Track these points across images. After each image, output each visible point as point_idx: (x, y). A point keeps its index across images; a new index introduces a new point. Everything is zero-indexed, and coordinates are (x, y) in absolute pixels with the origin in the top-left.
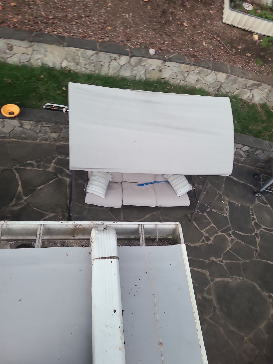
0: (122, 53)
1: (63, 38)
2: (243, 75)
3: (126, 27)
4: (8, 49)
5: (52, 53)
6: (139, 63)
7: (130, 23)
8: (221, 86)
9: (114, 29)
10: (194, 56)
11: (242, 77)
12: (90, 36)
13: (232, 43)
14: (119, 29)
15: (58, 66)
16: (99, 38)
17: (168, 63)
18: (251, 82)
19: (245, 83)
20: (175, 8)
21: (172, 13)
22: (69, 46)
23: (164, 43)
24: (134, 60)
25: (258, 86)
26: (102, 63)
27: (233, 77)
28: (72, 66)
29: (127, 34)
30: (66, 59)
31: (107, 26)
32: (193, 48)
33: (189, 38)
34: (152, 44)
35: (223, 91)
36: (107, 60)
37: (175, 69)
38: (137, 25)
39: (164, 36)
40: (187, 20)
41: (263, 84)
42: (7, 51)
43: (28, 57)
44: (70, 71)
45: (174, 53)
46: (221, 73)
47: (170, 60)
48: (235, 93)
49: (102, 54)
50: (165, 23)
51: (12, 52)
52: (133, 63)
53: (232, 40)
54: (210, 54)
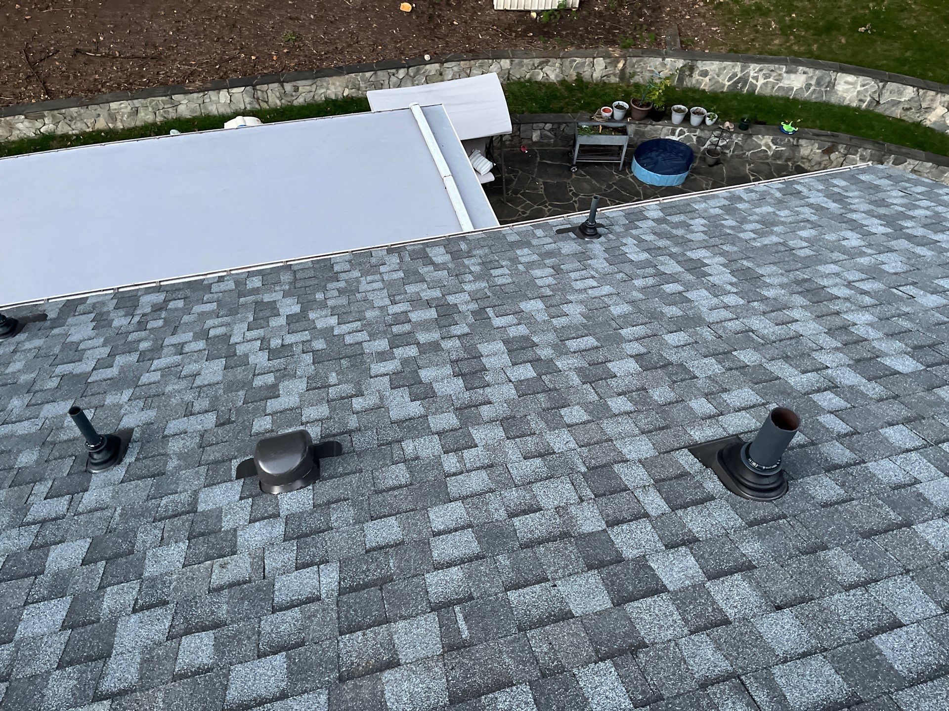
0: (398, 68)
1: (341, 68)
2: (527, 55)
3: (396, 43)
4: (295, 91)
5: (333, 84)
6: (417, 73)
7: (399, 38)
8: (509, 74)
9: (385, 47)
10: (471, 51)
11: (526, 58)
12: (364, 60)
13: (510, 28)
14: (390, 47)
15: (340, 96)
16: (374, 59)
17: (446, 65)
18: (537, 61)
19: (531, 63)
20: (441, 10)
21: (439, 16)
22: (348, 73)
23: (438, 47)
24: (412, 71)
25: (547, 62)
26: (382, 82)
27: (517, 61)
28: (353, 93)
29: (399, 48)
30: (347, 87)
31: (377, 47)
32: (469, 44)
33: (463, 35)
34: (426, 51)
35: (514, 78)
36: (386, 78)
37: (455, 69)
38: (406, 37)
39: (436, 40)
40: (457, 18)
41: (551, 59)
42: (294, 94)
43: (312, 94)
44: (353, 97)
45: (450, 53)
46: (503, 60)
47: (446, 62)
48: (528, 76)
49: (380, 73)
50: (435, 28)
51: (298, 93)
52: (412, 74)
53: (509, 25)
54: (488, 45)
